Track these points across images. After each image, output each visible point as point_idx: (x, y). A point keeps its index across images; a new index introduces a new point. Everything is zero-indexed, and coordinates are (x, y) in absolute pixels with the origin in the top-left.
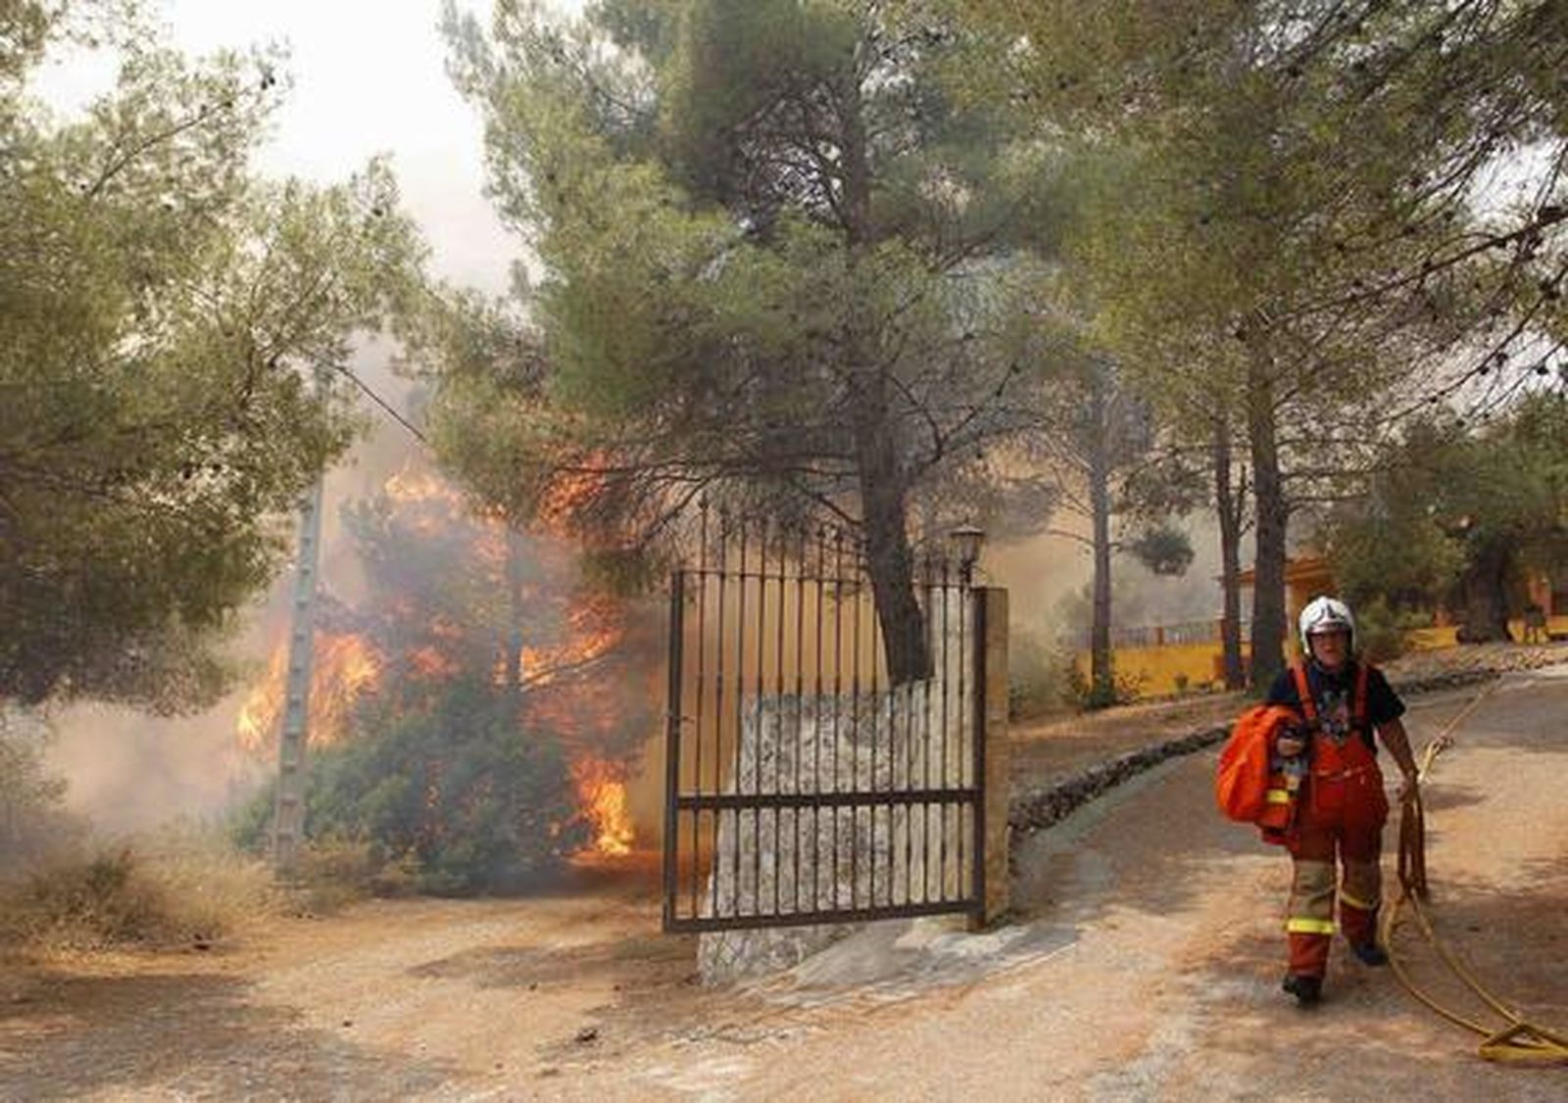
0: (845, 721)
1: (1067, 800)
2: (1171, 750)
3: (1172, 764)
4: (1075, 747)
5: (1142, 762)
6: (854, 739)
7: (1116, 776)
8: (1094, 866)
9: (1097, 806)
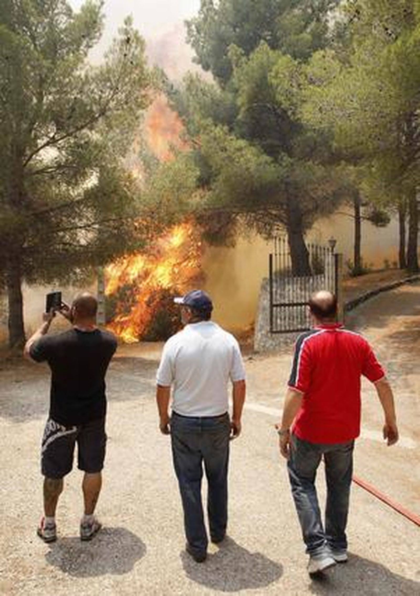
0: (299, 285)
1: (354, 304)
2: (381, 290)
3: (381, 294)
4: (354, 290)
5: (372, 294)
6: (301, 289)
7: (366, 298)
8: (362, 319)
9: (361, 305)
